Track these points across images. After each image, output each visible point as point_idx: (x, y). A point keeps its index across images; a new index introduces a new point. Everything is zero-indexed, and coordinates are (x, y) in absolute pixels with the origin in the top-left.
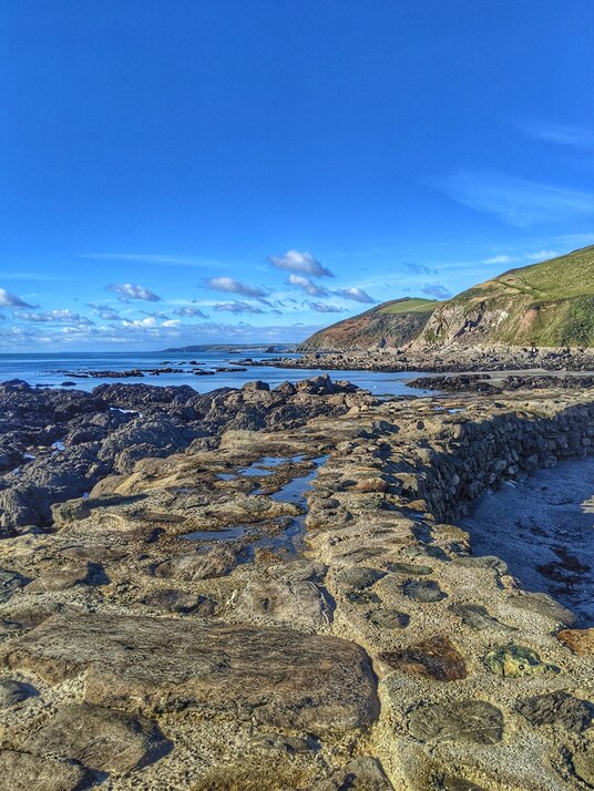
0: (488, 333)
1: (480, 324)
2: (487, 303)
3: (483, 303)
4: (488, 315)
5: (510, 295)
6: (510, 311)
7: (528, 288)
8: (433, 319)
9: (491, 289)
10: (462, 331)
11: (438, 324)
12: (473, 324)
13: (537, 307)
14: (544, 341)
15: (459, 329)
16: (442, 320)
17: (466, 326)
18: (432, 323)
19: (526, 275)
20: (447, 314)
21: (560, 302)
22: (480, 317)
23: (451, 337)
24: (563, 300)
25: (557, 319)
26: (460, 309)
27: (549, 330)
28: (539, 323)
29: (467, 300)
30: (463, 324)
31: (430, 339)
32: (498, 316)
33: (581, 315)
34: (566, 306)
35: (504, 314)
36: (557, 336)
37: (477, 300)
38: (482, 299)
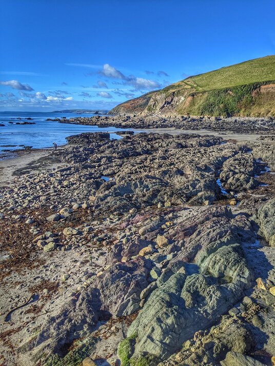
0: (174, 108)
1: (172, 103)
2: (176, 93)
3: (174, 93)
4: (176, 99)
5: (186, 89)
6: (185, 97)
7: (195, 85)
8: (152, 100)
9: (179, 86)
10: (163, 107)
11: (154, 103)
12: (169, 103)
13: (193, 95)
14: (193, 112)
15: (162, 105)
16: (156, 100)
17: (165, 104)
18: (151, 102)
19: (196, 79)
20: (158, 97)
21: (204, 92)
22: (172, 100)
23: (158, 109)
24: (205, 92)
25: (201, 101)
26: (164, 95)
27: (196, 107)
28: (193, 103)
29: (167, 91)
30: (164, 103)
31: (149, 110)
32: (180, 99)
33: (212, 100)
34: (206, 95)
35: (183, 98)
36: (199, 110)
37: (172, 91)
38: (174, 91)
